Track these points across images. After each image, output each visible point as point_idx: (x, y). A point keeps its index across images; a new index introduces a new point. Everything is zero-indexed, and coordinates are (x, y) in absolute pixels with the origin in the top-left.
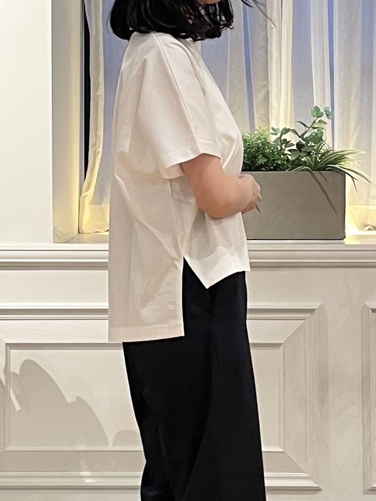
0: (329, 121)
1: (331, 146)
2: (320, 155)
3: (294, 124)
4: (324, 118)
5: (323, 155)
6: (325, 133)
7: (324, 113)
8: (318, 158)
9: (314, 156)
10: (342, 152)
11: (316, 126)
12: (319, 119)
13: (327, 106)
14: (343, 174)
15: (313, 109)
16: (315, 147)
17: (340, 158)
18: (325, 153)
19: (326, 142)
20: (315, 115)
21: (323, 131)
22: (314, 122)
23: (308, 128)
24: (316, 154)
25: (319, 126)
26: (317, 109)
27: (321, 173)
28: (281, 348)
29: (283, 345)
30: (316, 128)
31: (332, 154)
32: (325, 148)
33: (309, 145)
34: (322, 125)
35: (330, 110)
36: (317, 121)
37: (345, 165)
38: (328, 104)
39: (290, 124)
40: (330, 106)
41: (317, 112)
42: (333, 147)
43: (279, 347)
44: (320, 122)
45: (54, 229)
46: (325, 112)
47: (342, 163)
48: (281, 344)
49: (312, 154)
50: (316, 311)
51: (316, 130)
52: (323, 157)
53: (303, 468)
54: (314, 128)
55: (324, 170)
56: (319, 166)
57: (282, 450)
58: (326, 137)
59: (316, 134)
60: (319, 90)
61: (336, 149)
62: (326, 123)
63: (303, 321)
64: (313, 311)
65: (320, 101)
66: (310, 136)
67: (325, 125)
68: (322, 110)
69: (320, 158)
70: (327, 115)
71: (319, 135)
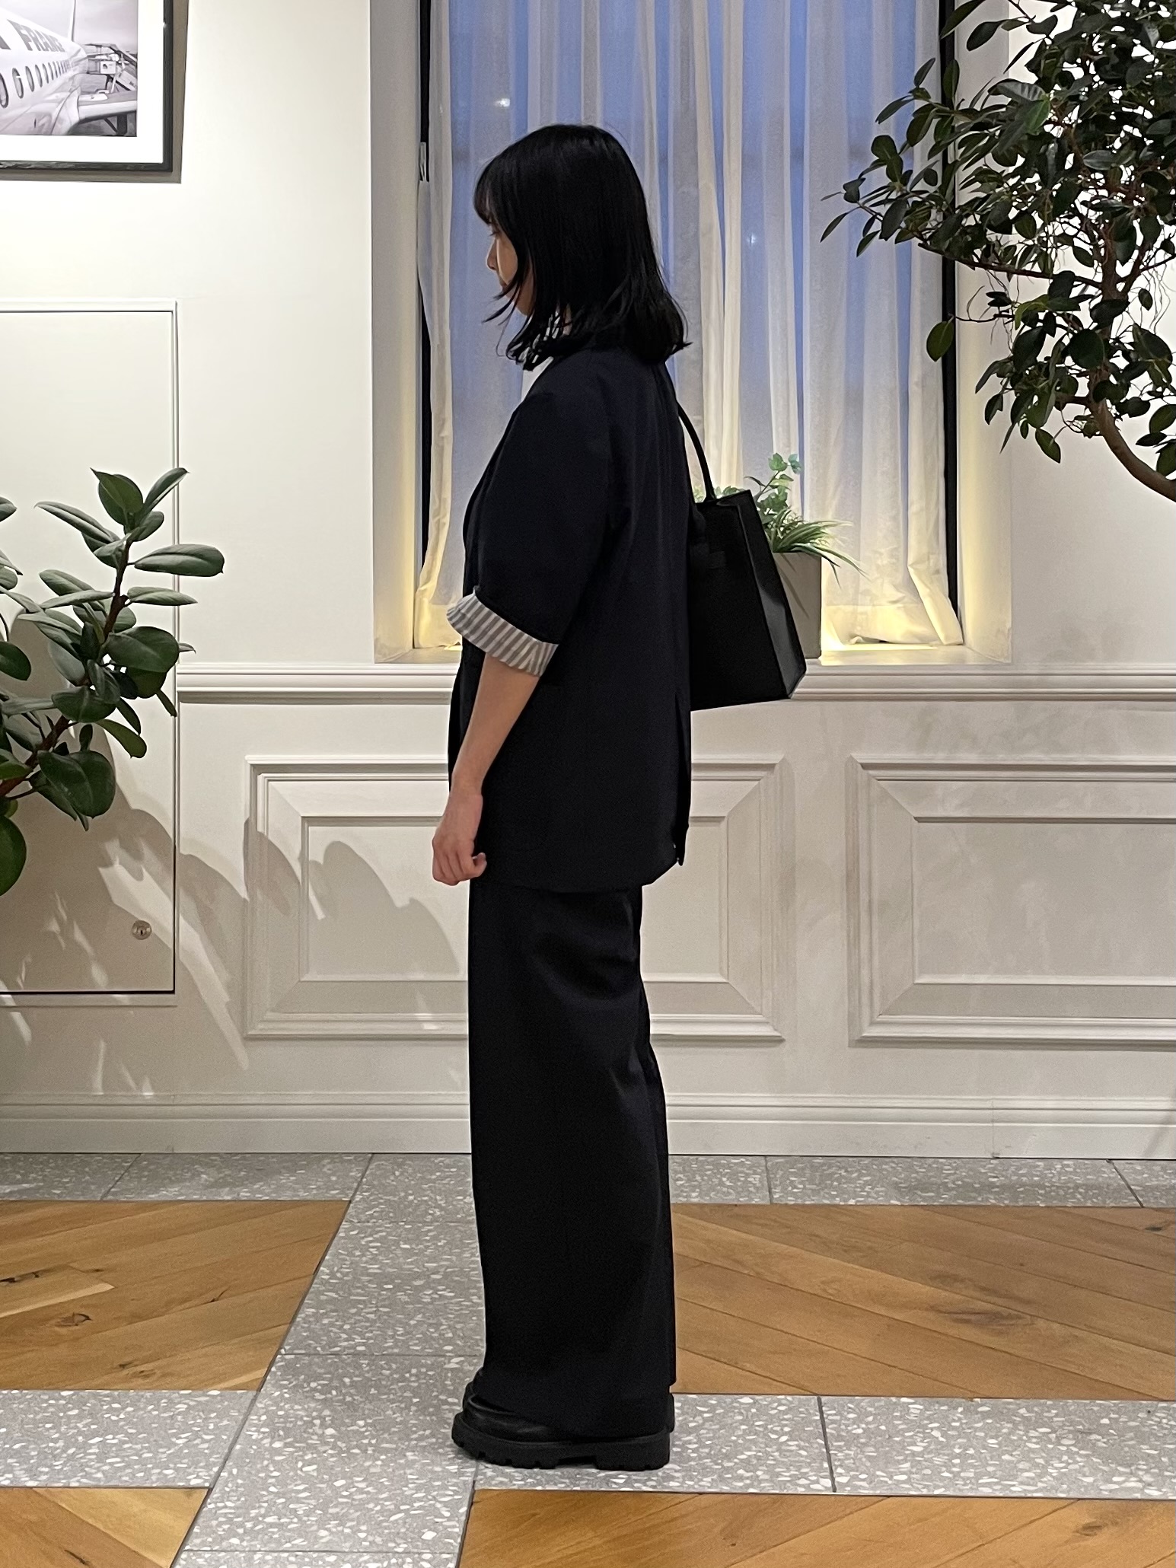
0: (796, 477)
1: (799, 514)
2: (782, 529)
3: (742, 480)
4: (789, 472)
5: (787, 528)
6: (791, 494)
7: (789, 464)
8: (779, 535)
9: (773, 530)
10: (817, 523)
11: (777, 484)
12: (781, 473)
13: (792, 453)
14: (817, 557)
15: (772, 458)
16: (776, 516)
17: (814, 533)
18: (791, 525)
19: (791, 509)
20: (775, 467)
21: (787, 491)
22: (774, 478)
23: (763, 488)
24: (776, 527)
25: (782, 484)
26: (778, 458)
27: (784, 557)
28: (723, 824)
29: (726, 819)
30: (777, 487)
31: (800, 527)
32: (790, 518)
33: (766, 513)
34: (785, 483)
35: (798, 460)
36: (778, 477)
37: (819, 544)
38: (795, 451)
39: (737, 482)
40: (797, 452)
41: (778, 463)
42: (802, 516)
43: (719, 822)
44: (782, 477)
45: (376, 641)
46: (791, 462)
47: (817, 541)
48: (724, 817)
49: (770, 526)
50: (777, 767)
51: (776, 491)
52: (788, 532)
53: (758, 1009)
54: (774, 487)
55: (789, 551)
56: (780, 545)
57: (725, 980)
58: (791, 502)
59: (777, 496)
60: (780, 429)
61: (807, 520)
62: (792, 480)
63: (757, 782)
64: (770, 767)
65: (782, 445)
66: (767, 499)
67: (790, 482)
68: (785, 460)
69: (782, 533)
70: (793, 467)
71: (781, 499)
